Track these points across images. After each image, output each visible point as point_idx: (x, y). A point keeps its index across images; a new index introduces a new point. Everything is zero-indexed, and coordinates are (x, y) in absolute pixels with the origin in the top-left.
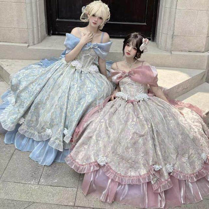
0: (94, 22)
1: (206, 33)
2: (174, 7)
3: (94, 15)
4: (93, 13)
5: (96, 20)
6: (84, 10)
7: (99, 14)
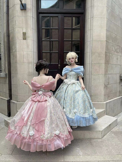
2: (90, 84)
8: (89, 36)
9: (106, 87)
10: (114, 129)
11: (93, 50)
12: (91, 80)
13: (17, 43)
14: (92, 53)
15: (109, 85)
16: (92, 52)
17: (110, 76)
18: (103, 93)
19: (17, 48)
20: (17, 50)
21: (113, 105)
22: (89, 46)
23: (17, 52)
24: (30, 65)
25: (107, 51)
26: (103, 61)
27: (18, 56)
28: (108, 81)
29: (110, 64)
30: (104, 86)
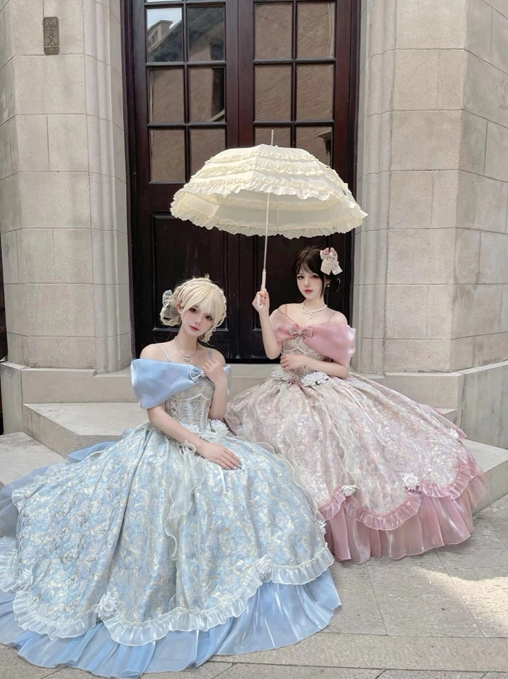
0: (193, 325)
1: (450, 331)
2: (382, 281)
3: (193, 310)
4: (190, 305)
5: (199, 321)
6: (168, 298)
7: (206, 308)
8: (378, 26)
9: (462, 294)
10: (496, 504)
11: (397, 96)
12: (384, 256)
13: (17, 73)
14: (391, 116)
15: (480, 288)
16: (392, 110)
17: (487, 240)
18: (448, 327)
19: (17, 99)
20: (18, 110)
21: (502, 394)
22: (377, 81)
23: (19, 121)
24: (83, 185)
25: (470, 106)
26: (450, 159)
27: (22, 137)
28: (473, 266)
29: (490, 181)
30: (451, 288)
